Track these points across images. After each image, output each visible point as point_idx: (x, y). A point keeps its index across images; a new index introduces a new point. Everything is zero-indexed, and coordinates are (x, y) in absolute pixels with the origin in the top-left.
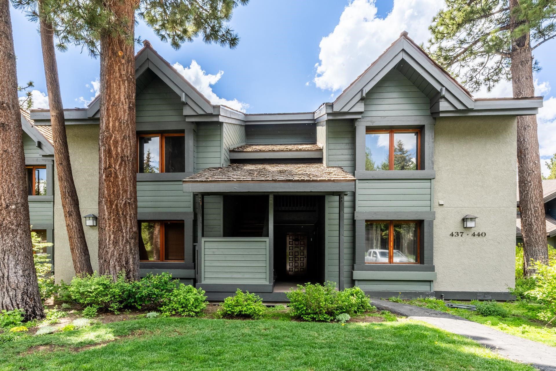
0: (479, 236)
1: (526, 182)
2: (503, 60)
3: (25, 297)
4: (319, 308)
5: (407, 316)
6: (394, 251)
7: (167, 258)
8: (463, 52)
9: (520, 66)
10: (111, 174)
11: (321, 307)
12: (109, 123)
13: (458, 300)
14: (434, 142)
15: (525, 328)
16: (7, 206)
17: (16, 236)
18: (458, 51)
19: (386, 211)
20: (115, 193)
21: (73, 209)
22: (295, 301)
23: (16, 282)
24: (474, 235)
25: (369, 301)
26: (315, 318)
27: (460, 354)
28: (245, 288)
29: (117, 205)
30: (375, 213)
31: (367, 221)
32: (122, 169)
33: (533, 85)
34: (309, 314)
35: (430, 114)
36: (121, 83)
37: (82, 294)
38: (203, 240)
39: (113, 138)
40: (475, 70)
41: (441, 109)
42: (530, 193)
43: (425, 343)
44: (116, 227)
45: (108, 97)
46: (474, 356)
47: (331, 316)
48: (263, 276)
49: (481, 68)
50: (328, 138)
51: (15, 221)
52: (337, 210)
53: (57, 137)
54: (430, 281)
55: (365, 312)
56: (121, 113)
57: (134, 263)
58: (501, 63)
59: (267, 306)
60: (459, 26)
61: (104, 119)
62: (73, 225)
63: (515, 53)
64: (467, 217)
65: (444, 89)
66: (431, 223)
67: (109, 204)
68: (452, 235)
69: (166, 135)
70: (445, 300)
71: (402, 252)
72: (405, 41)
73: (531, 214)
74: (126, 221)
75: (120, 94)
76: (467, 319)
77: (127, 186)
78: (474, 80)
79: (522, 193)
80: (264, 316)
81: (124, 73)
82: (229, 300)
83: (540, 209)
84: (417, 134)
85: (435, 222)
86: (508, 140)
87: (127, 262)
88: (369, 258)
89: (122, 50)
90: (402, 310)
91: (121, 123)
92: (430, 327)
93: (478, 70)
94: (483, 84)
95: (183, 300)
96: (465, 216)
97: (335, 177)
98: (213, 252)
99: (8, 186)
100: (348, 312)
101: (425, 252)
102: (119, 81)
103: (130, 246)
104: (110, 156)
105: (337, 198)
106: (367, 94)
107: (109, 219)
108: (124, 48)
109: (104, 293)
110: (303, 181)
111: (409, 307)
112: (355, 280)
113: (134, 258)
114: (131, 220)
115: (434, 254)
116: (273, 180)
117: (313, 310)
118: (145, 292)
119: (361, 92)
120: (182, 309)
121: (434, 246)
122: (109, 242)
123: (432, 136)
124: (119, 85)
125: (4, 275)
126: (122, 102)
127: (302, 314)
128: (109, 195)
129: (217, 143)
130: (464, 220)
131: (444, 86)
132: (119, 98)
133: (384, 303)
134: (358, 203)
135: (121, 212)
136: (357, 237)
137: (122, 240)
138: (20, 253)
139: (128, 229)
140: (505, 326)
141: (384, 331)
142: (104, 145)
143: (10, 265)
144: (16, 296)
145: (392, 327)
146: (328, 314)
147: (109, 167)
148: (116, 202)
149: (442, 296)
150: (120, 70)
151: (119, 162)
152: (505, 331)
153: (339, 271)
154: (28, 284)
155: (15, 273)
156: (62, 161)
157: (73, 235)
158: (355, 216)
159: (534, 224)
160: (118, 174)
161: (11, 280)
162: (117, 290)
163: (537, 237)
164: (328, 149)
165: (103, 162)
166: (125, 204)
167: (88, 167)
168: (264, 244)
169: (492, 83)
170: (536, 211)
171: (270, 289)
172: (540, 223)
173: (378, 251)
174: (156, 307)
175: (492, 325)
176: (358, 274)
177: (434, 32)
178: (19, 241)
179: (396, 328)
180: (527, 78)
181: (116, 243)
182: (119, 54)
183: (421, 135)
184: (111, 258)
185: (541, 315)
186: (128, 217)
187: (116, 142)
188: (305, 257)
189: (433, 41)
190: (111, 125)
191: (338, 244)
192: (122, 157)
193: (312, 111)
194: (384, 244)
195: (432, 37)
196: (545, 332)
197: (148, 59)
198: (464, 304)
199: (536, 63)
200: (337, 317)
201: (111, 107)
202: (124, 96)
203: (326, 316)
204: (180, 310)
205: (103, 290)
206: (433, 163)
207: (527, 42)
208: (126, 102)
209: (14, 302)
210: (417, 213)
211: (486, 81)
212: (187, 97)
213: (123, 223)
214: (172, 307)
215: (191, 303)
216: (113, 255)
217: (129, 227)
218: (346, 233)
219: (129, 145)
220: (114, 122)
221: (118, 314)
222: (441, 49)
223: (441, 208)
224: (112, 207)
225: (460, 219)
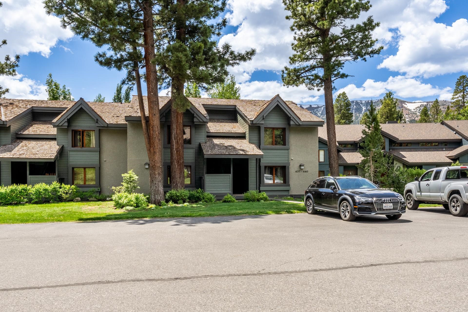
0: (306, 172)
4: (254, 198)
6: (275, 177)
9: (327, 89)
10: (178, 151)
12: (177, 131)
13: (298, 198)
19: (272, 162)
20: (180, 158)
22: (247, 196)
24: (304, 172)
29: (180, 163)
30: (268, 163)
31: (265, 166)
35: (287, 124)
38: (206, 175)
41: (291, 124)
48: (229, 189)
50: (249, 131)
54: (288, 191)
63: (325, 82)
65: (292, 116)
66: (288, 167)
67: (177, 162)
68: (296, 172)
70: (294, 198)
71: (278, 177)
72: (278, 97)
85: (290, 167)
86: (315, 134)
88: (266, 182)
95: (209, 198)
98: (210, 180)
100: (263, 199)
101: (286, 179)
106: (265, 117)
112: (261, 190)
115: (290, 179)
119: (263, 116)
121: (290, 176)
127: (249, 201)
130: (300, 166)
136: (261, 173)
147: (178, 148)
149: (292, 196)
151: (181, 146)
153: (256, 187)
158: (261, 164)
162: (188, 195)
164: (249, 134)
168: (229, 177)
170: (334, 158)
171: (232, 195)
176: (262, 188)
181: (180, 177)
183: (285, 131)
200: (260, 201)
201: (178, 125)
203: (257, 201)
204: (208, 201)
206: (289, 143)
210: (283, 163)
212: (196, 114)
214: (205, 200)
220: (179, 131)
223: (292, 161)
225: (299, 165)
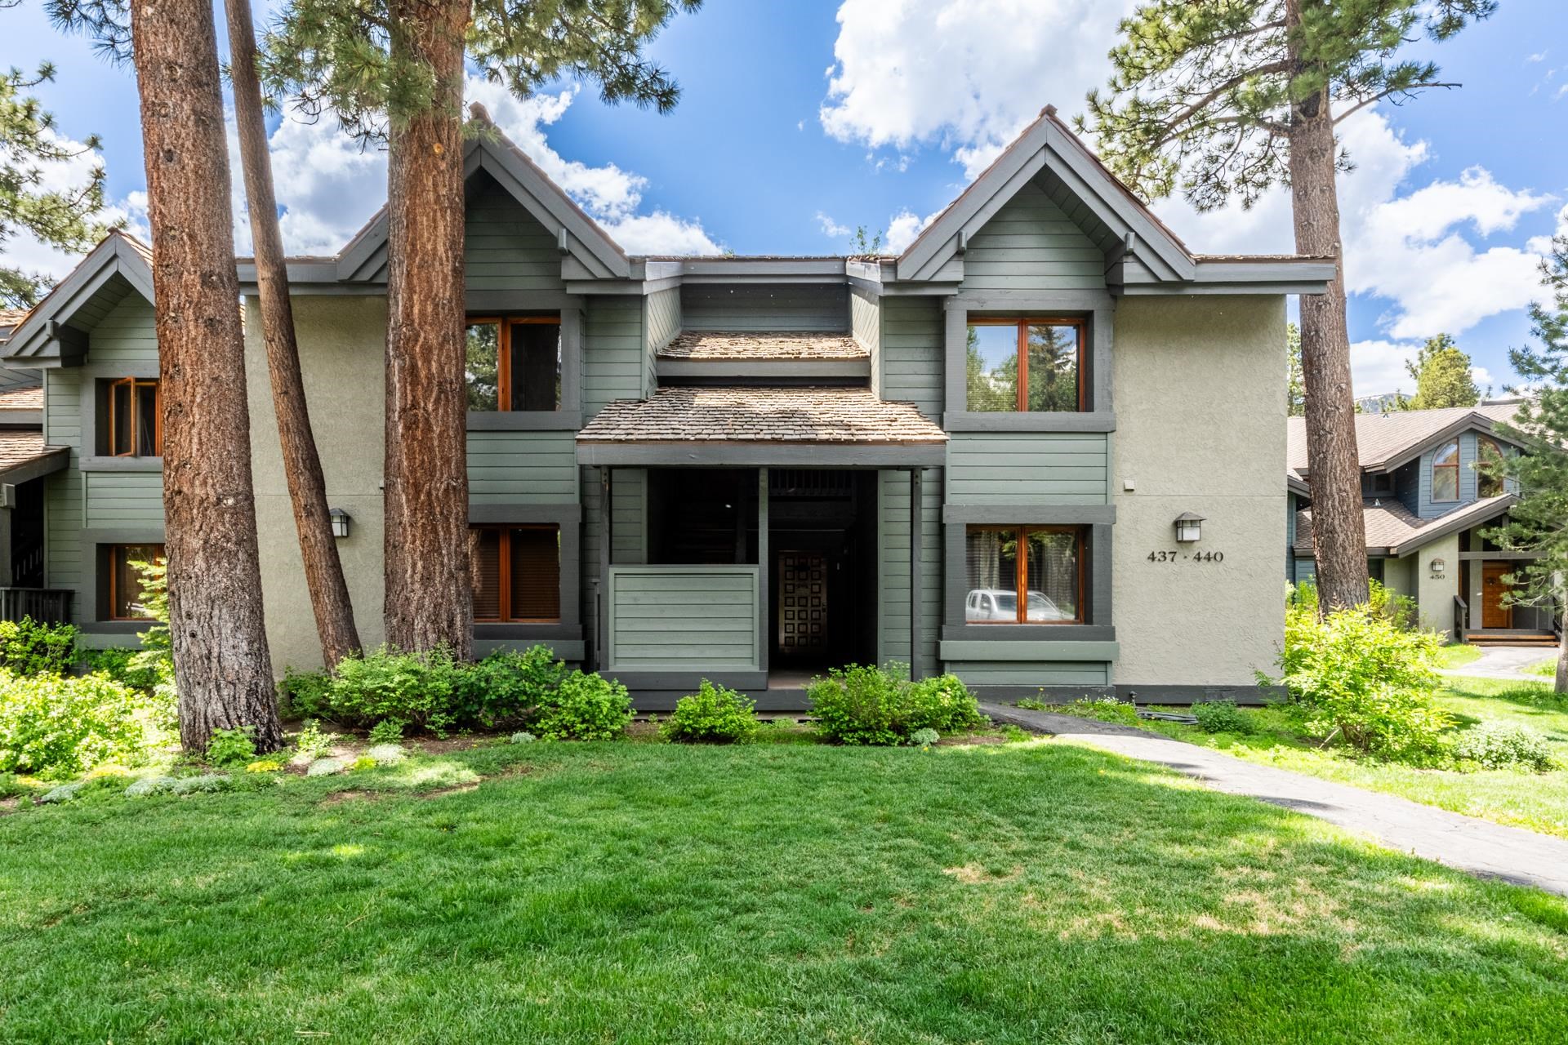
0: (1209, 559)
1: (1322, 432)
2: (1275, 139)
3: (253, 701)
4: (875, 717)
5: (1053, 734)
6: (1030, 593)
7: (515, 614)
8: (1187, 116)
9: (1308, 161)
10: (416, 422)
11: (880, 715)
12: (412, 307)
13: (1165, 705)
14: (1111, 350)
15: (1278, 751)
16: (219, 500)
17: (235, 567)
18: (1177, 110)
19: (1012, 503)
20: (426, 465)
21: (314, 500)
22: (827, 704)
23: (236, 667)
24: (1199, 559)
25: (975, 706)
26: (868, 740)
27: (1139, 786)
28: (718, 679)
29: (429, 494)
30: (988, 509)
31: (969, 526)
32: (441, 411)
33: (1336, 208)
34: (855, 730)
35: (1104, 286)
36: (439, 214)
37: (370, 694)
38: (613, 570)
39: (421, 340)
40: (1213, 160)
41: (1127, 280)
42: (1329, 457)
43: (1081, 772)
44: (427, 543)
45: (408, 248)
46: (1162, 788)
47: (899, 734)
48: (747, 652)
49: (1227, 155)
50: (884, 334)
51: (233, 534)
52: (906, 501)
53: (275, 329)
54: (1106, 663)
55: (969, 728)
56: (438, 283)
57: (464, 626)
58: (1270, 146)
59: (763, 721)
60: (1177, 54)
61: (400, 297)
62: (315, 536)
63: (1298, 130)
64: (1183, 518)
65: (1132, 235)
66: (1107, 532)
67: (411, 491)
68: (1153, 559)
69: (515, 320)
70: (1137, 704)
71: (1046, 593)
72: (1050, 127)
73: (1333, 506)
74: (448, 530)
75: (435, 240)
76: (1174, 738)
77: (450, 449)
78: (1214, 180)
79: (1314, 459)
80: (759, 738)
81: (443, 191)
82: (687, 703)
83: (1351, 496)
84: (1077, 327)
85: (1115, 529)
86: (1269, 346)
87: (451, 624)
88: (974, 613)
89: (440, 141)
90: (1044, 724)
91: (437, 305)
92: (1096, 750)
93: (1222, 160)
94: (1233, 191)
95: (584, 706)
96: (1179, 514)
97: (903, 432)
98: (635, 599)
99: (221, 456)
100: (933, 725)
101: (1095, 597)
102: (435, 211)
103: (457, 587)
104: (415, 382)
105: (907, 474)
106: (969, 242)
107: (411, 525)
108: (444, 136)
109: (416, 692)
110: (837, 442)
111: (1058, 718)
112: (944, 662)
113: (464, 614)
114: (457, 526)
115: (1114, 601)
116: (774, 440)
117: (864, 722)
118: (505, 688)
119: (956, 238)
120: (584, 726)
121: (1114, 583)
122: (412, 577)
123: (1109, 336)
124: (435, 221)
125: (210, 653)
126: (441, 259)
127: (841, 731)
128: (413, 471)
129: (633, 342)
130: (1178, 525)
131: (1132, 230)
132: (435, 249)
133: (1006, 711)
134: (950, 486)
135: (438, 509)
136: (948, 563)
137: (441, 573)
138: (243, 604)
139: (453, 547)
140: (1243, 748)
141: (1006, 756)
142: (399, 356)
143: (223, 631)
144: (235, 699)
145: (1022, 750)
146: (893, 730)
147: (414, 406)
148: (427, 487)
149: (1131, 695)
150: (435, 185)
151: (434, 395)
152: (1242, 758)
153: (912, 642)
154: (257, 672)
155: (234, 647)
156: (287, 387)
157: (317, 559)
158: (944, 515)
159: (1338, 529)
160: (433, 421)
161: (225, 664)
162: (444, 685)
163: (1345, 561)
164: (885, 360)
165: (398, 395)
166: (446, 490)
167: (328, 395)
168: (747, 580)
169: (1252, 191)
170: (1342, 501)
171: (760, 683)
172: (1352, 528)
173: (993, 593)
174: (528, 723)
175: (1221, 747)
176: (951, 649)
177: (1121, 64)
178: (242, 577)
179: (1030, 752)
180: (1322, 191)
181: (427, 580)
182: (437, 151)
183: (1086, 333)
184: (417, 613)
185: (1313, 728)
186: (452, 520)
187: (427, 351)
188: (824, 610)
189: (1121, 83)
190: (416, 310)
191: (909, 579)
192: (440, 384)
193: (840, 254)
194: (1007, 578)
195: (1119, 73)
196: (1316, 758)
197: (480, 146)
198: (1177, 713)
199: (1343, 155)
200: (912, 736)
201: (416, 270)
202: (444, 244)
203: (890, 734)
204: (579, 727)
205: (417, 683)
206: (1110, 396)
207: (1322, 108)
208: (447, 257)
209: (231, 712)
210: (1076, 508)
211: (1239, 184)
212: (571, 238)
213: (442, 533)
214: (561, 721)
215: (605, 711)
216: (420, 607)
217: (453, 542)
218: (926, 554)
219: (453, 355)
220: (423, 303)
221: (446, 739)
222: (1136, 104)
223: (1128, 497)
224: (419, 497)
225: (1168, 521)
